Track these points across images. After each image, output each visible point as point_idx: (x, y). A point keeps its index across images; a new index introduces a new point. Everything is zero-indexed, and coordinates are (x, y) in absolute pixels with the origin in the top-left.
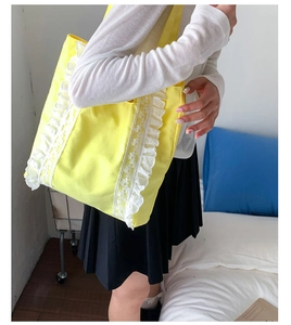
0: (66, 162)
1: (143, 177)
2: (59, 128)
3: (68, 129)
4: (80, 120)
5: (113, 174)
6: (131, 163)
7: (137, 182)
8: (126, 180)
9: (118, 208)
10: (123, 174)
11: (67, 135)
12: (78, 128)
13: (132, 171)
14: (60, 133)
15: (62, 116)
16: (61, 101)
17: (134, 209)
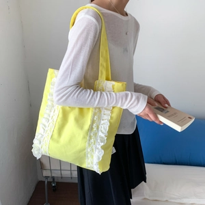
0: (56, 136)
1: (102, 138)
2: (50, 119)
3: (55, 118)
4: (61, 110)
5: (84, 138)
6: (95, 129)
7: (99, 141)
8: (92, 140)
9: (89, 161)
10: (90, 137)
11: (55, 120)
12: (61, 116)
13: (96, 134)
14: (51, 121)
15: (51, 111)
16: (50, 103)
17: (99, 158)
